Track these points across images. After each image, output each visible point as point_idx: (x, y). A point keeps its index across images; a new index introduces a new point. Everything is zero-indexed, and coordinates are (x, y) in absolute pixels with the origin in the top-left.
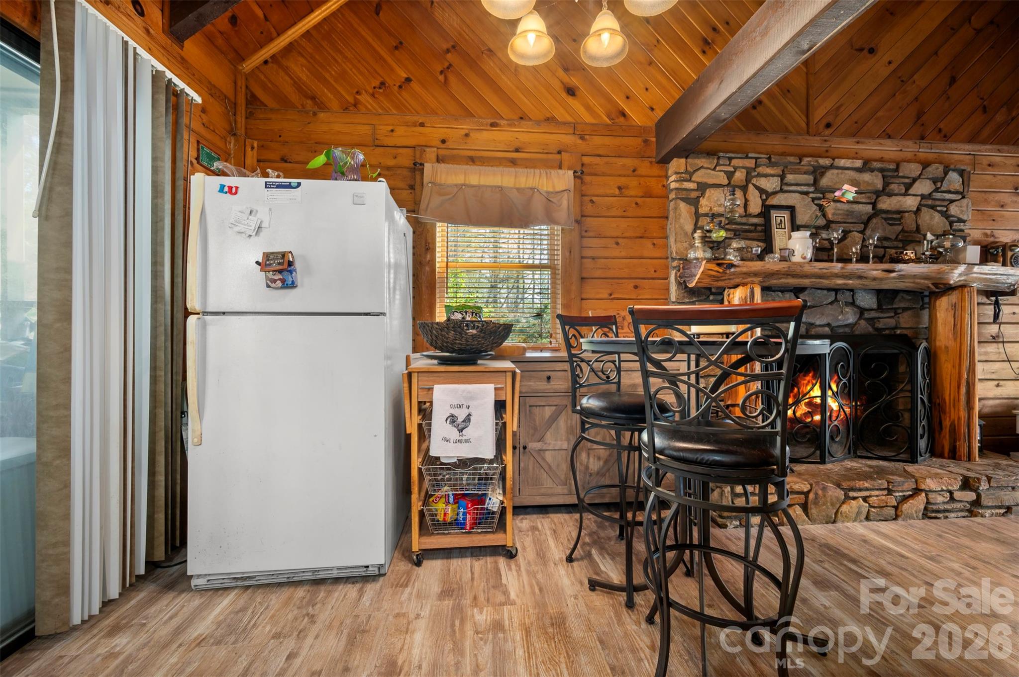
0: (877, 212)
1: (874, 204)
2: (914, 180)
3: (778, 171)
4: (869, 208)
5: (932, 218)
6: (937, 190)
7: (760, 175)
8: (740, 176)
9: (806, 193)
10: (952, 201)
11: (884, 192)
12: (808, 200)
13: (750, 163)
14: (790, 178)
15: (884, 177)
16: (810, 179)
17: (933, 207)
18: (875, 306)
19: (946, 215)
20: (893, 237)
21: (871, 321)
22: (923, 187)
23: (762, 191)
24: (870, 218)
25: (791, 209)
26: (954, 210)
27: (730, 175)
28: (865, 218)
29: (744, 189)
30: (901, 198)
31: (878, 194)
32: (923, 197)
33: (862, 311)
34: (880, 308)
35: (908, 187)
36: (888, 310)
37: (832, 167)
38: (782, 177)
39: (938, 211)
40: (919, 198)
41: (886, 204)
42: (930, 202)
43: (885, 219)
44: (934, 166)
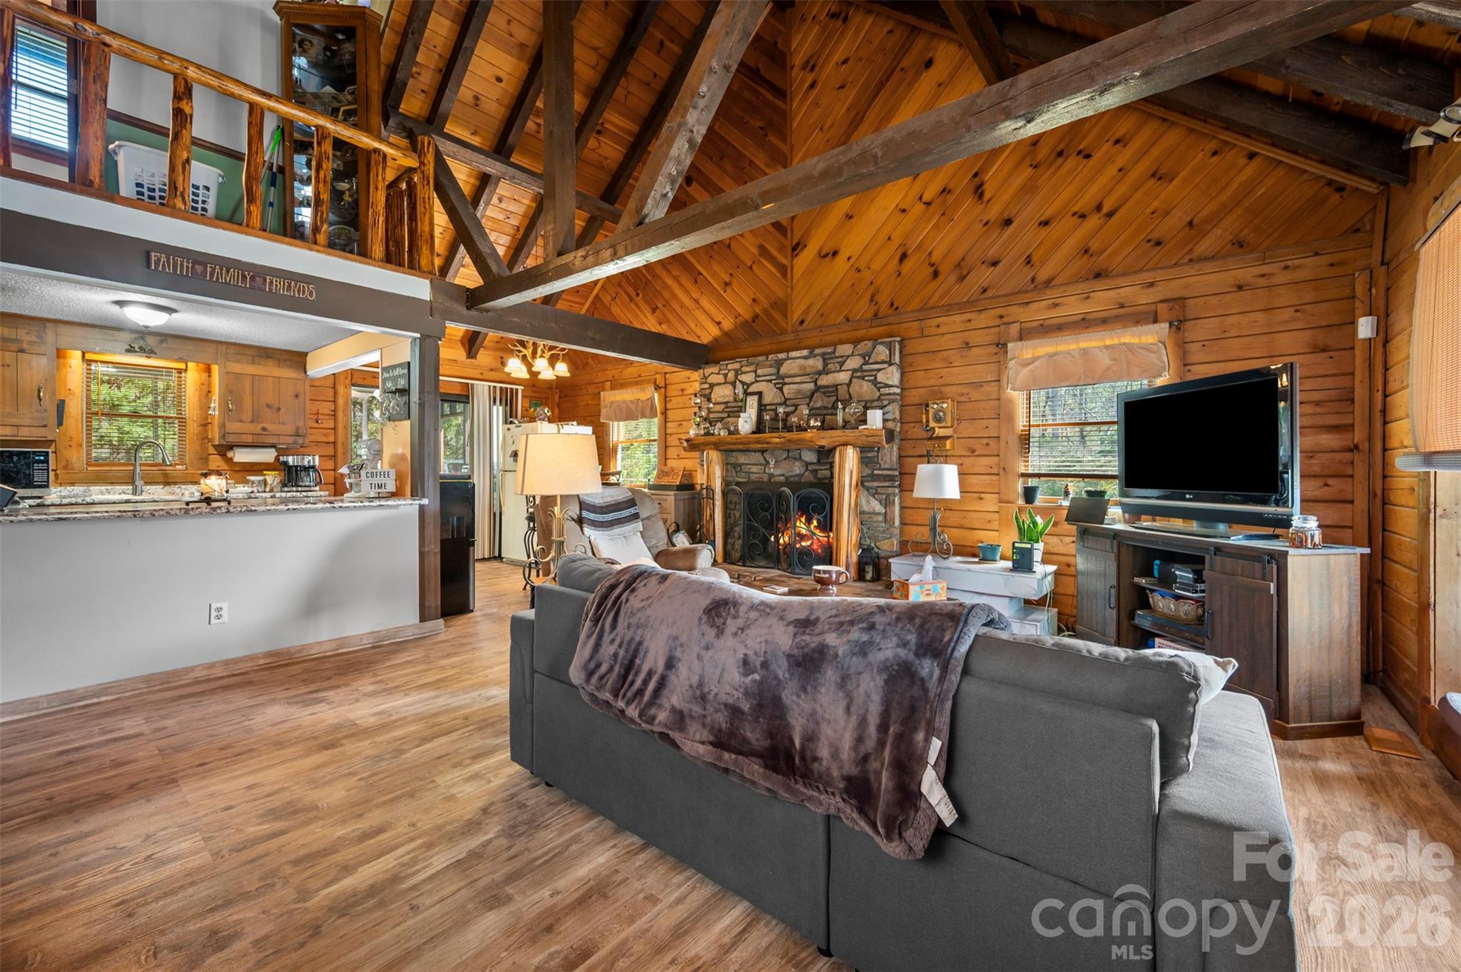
0: (818, 388)
1: (815, 382)
2: (848, 357)
3: (752, 368)
4: (812, 386)
5: (861, 386)
6: (866, 363)
7: (742, 373)
8: (731, 376)
9: (770, 381)
10: (879, 370)
11: (825, 371)
12: (771, 385)
13: (737, 366)
14: (759, 372)
15: (824, 360)
16: (773, 370)
17: (863, 378)
18: (815, 461)
19: (875, 382)
20: (830, 406)
21: (815, 472)
22: (854, 363)
23: (743, 383)
24: (813, 394)
25: (760, 394)
26: (881, 377)
27: (725, 376)
28: (809, 393)
29: (734, 384)
30: (836, 374)
31: (820, 373)
32: (854, 371)
33: (807, 464)
34: (819, 462)
35: (842, 364)
36: (825, 464)
37: (788, 358)
38: (755, 372)
39: (869, 381)
40: (850, 372)
41: (824, 380)
42: (859, 374)
43: (824, 393)
44: (863, 343)
